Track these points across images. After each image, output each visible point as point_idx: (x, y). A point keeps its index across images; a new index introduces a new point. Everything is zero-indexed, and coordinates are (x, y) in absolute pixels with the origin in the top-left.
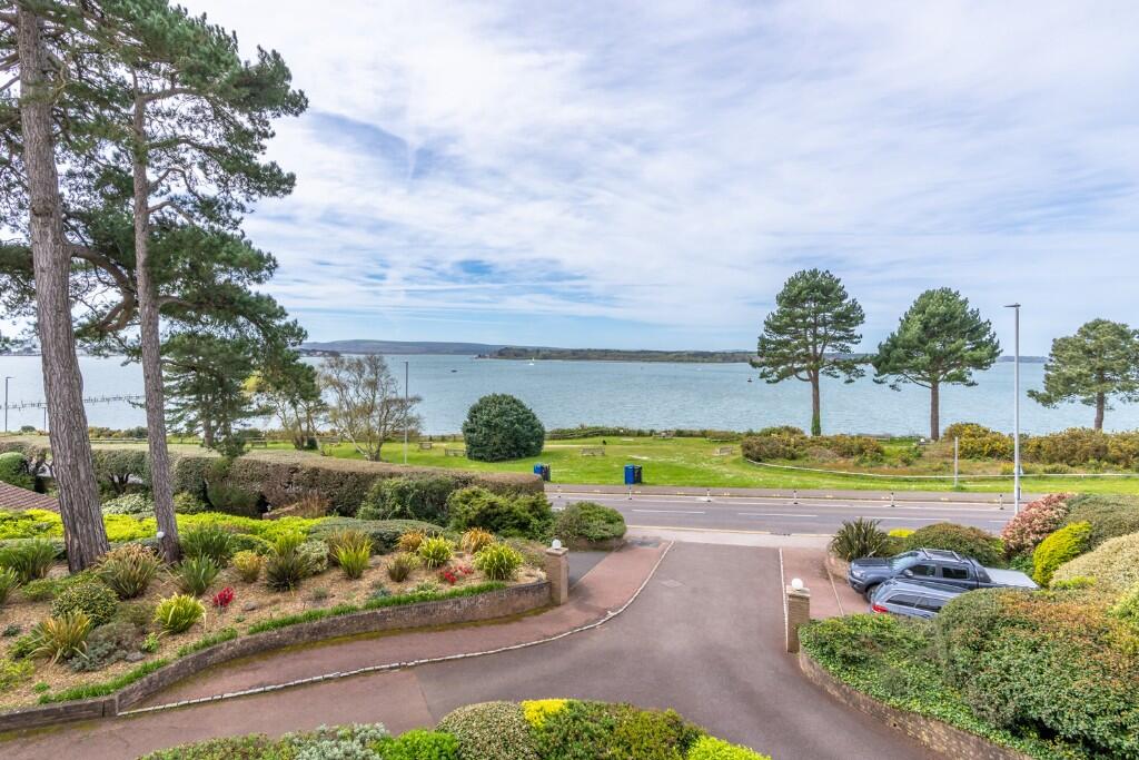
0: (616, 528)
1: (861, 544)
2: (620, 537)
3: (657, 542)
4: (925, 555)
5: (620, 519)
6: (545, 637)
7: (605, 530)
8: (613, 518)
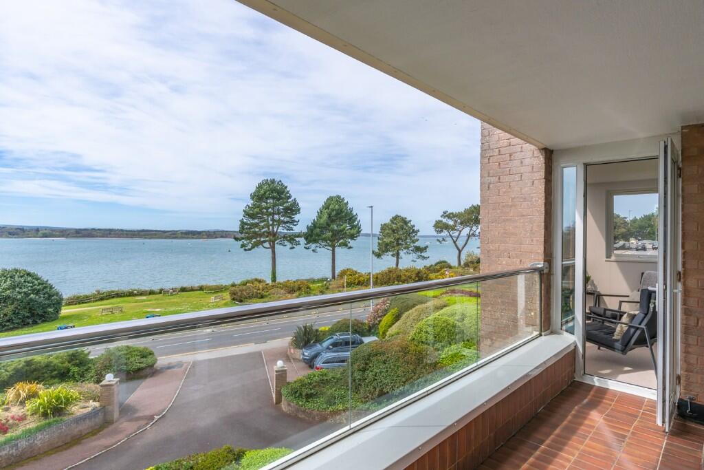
0: (149, 360)
1: (307, 338)
2: (151, 366)
3: (180, 365)
4: (337, 337)
5: (151, 354)
6: (106, 447)
7: (140, 363)
8: (145, 354)
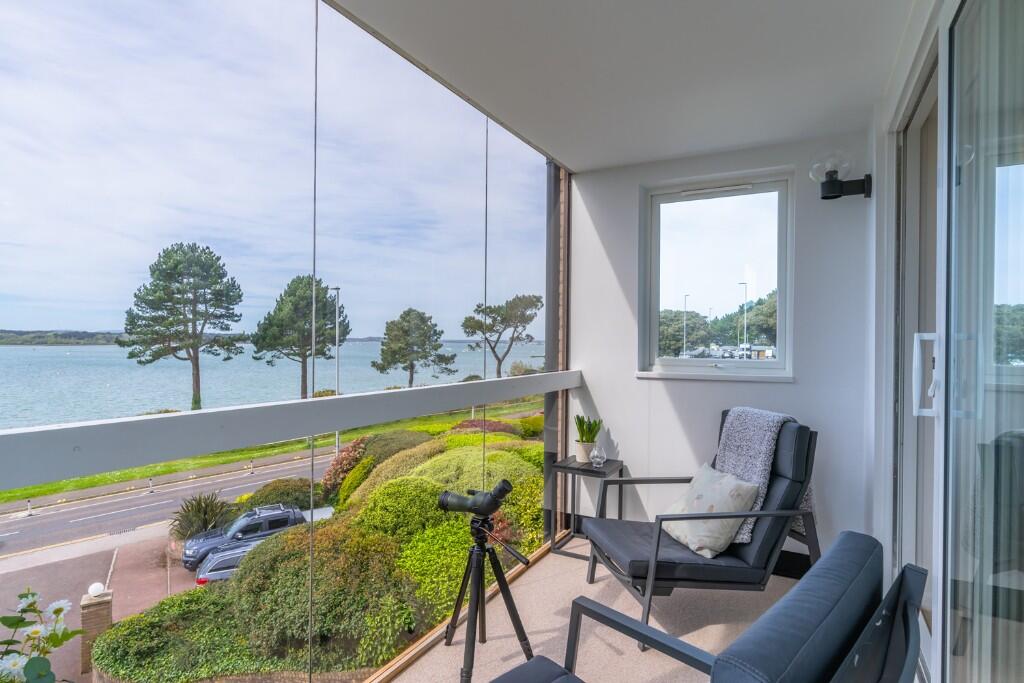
1: (203, 518)
